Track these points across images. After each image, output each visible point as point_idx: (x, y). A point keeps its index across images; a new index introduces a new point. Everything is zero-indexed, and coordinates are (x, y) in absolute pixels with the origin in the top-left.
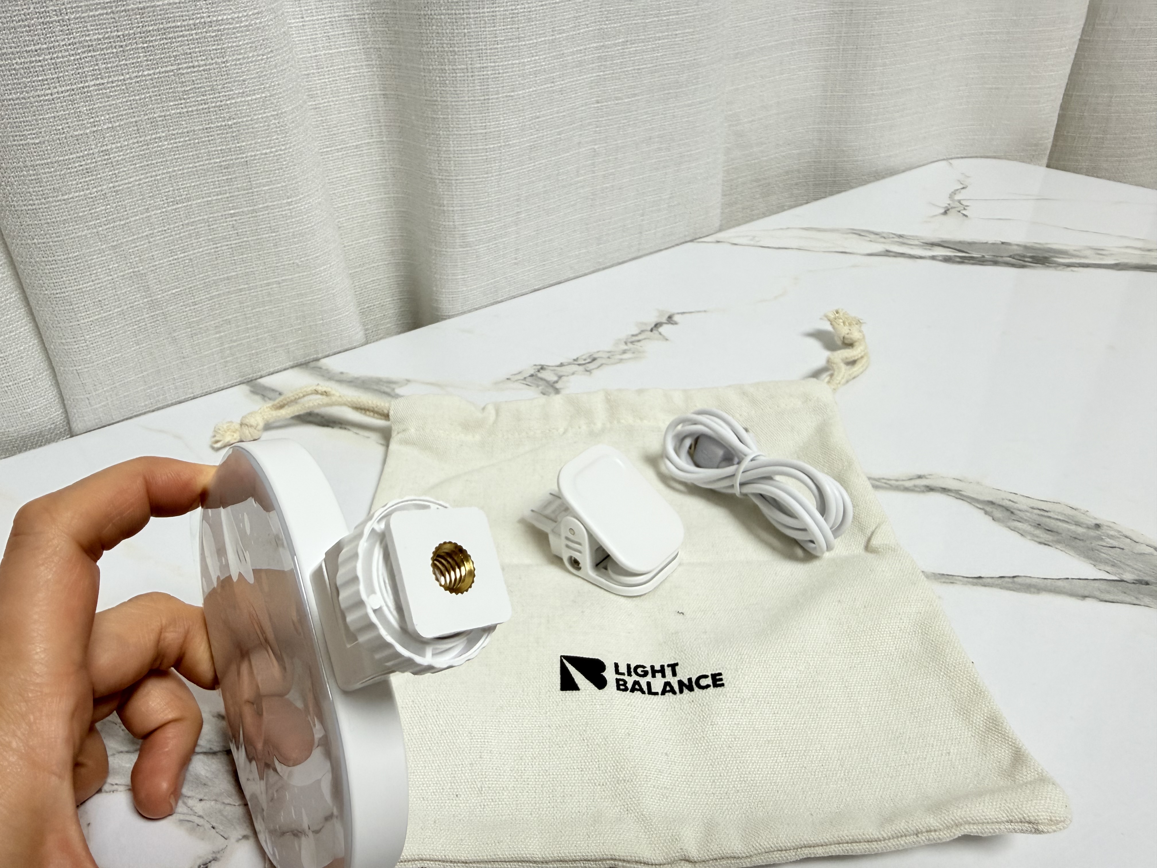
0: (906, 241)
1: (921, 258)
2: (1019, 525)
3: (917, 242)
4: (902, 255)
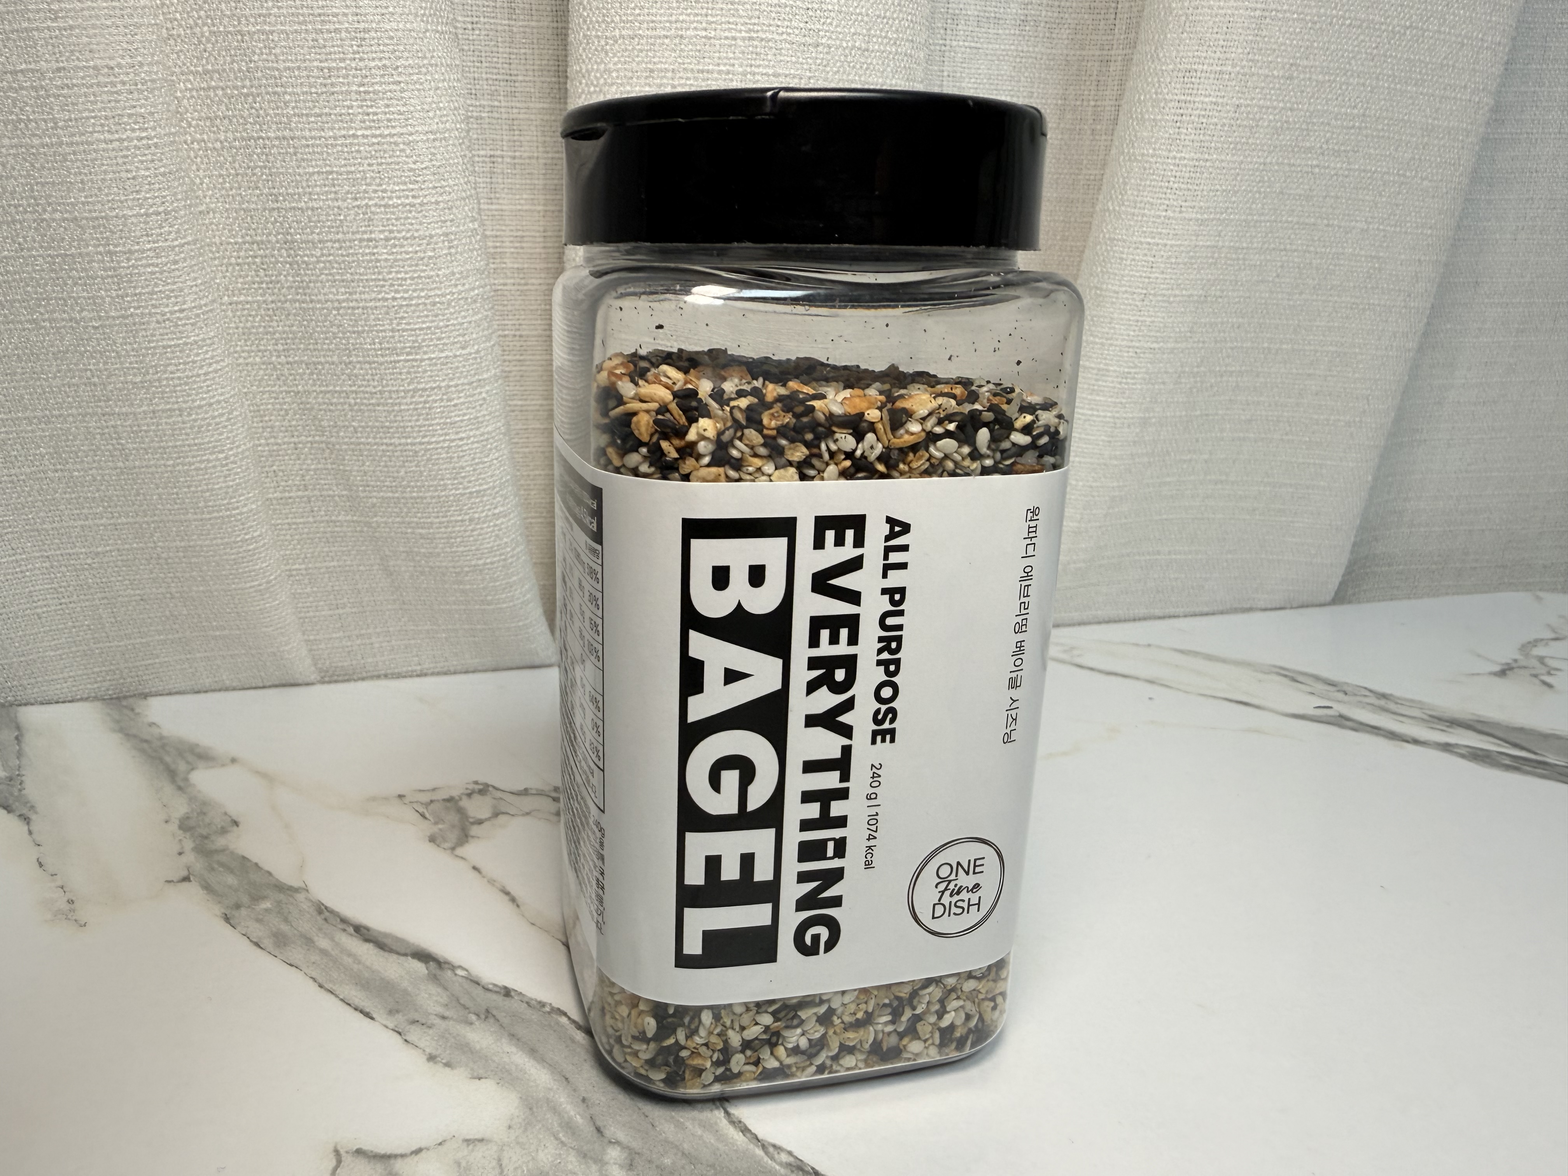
0: (1392, 706)
1: (1416, 742)
3: (1416, 713)
4: (1375, 730)
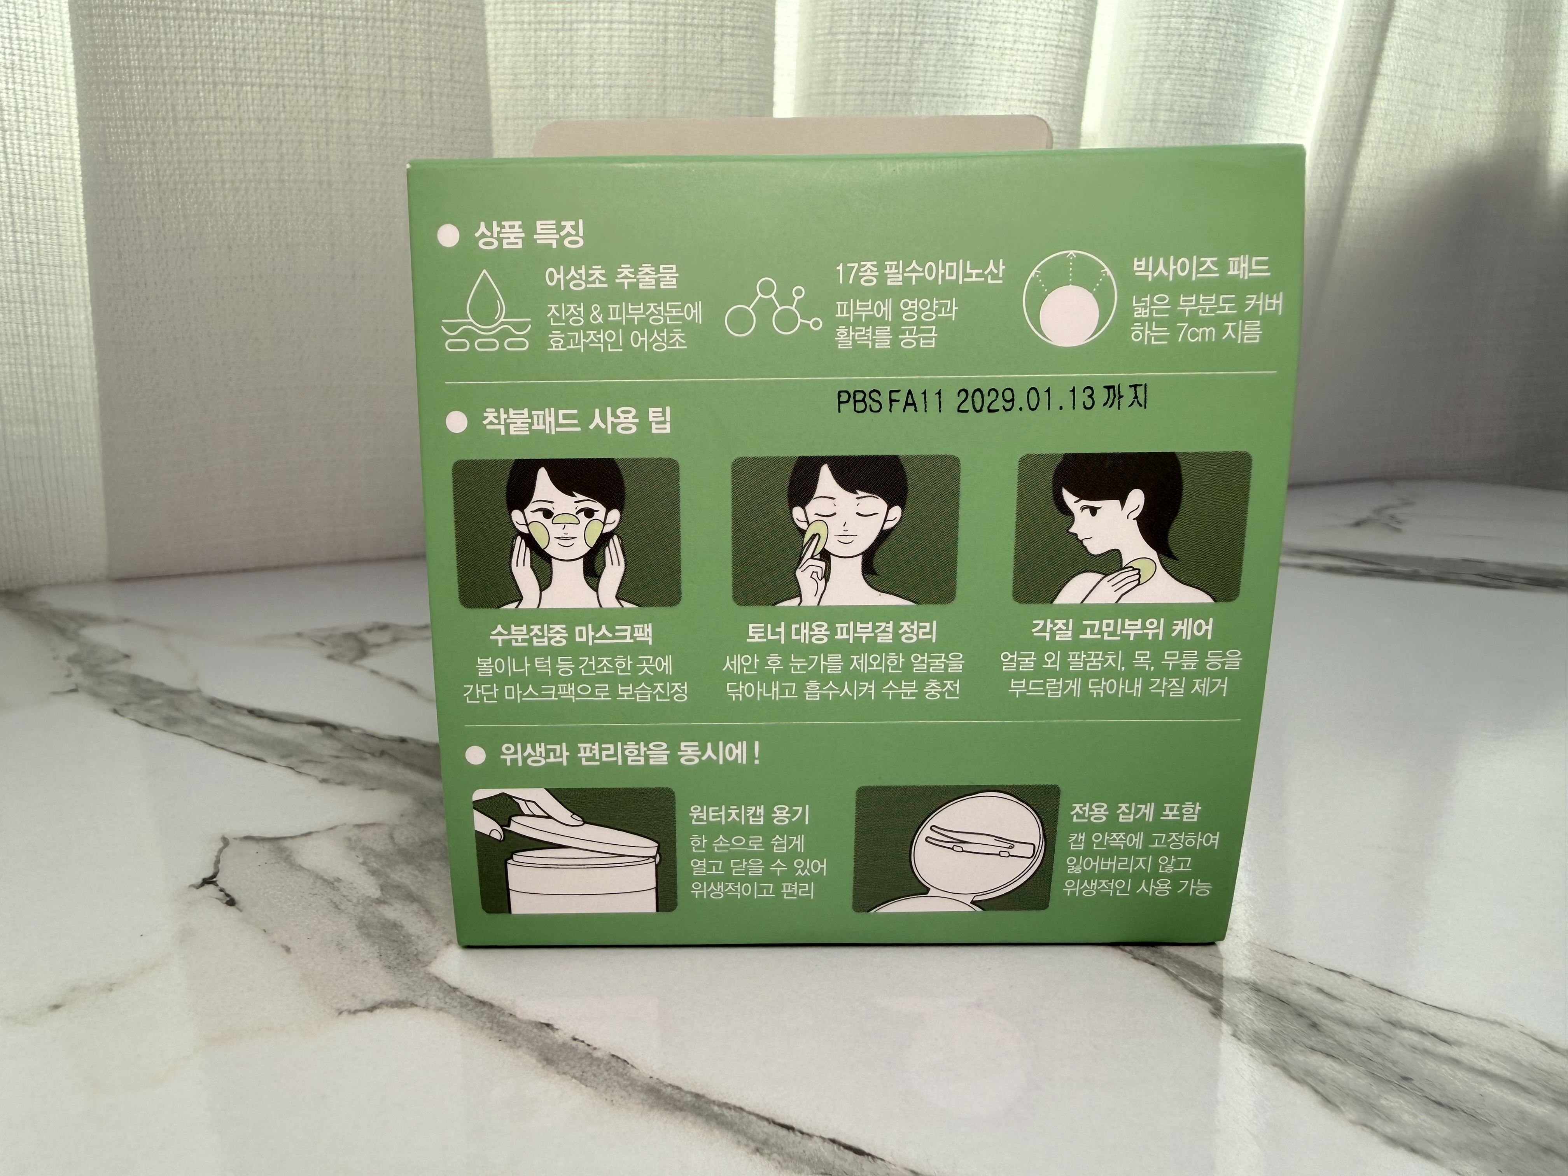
2: (1327, 1067)
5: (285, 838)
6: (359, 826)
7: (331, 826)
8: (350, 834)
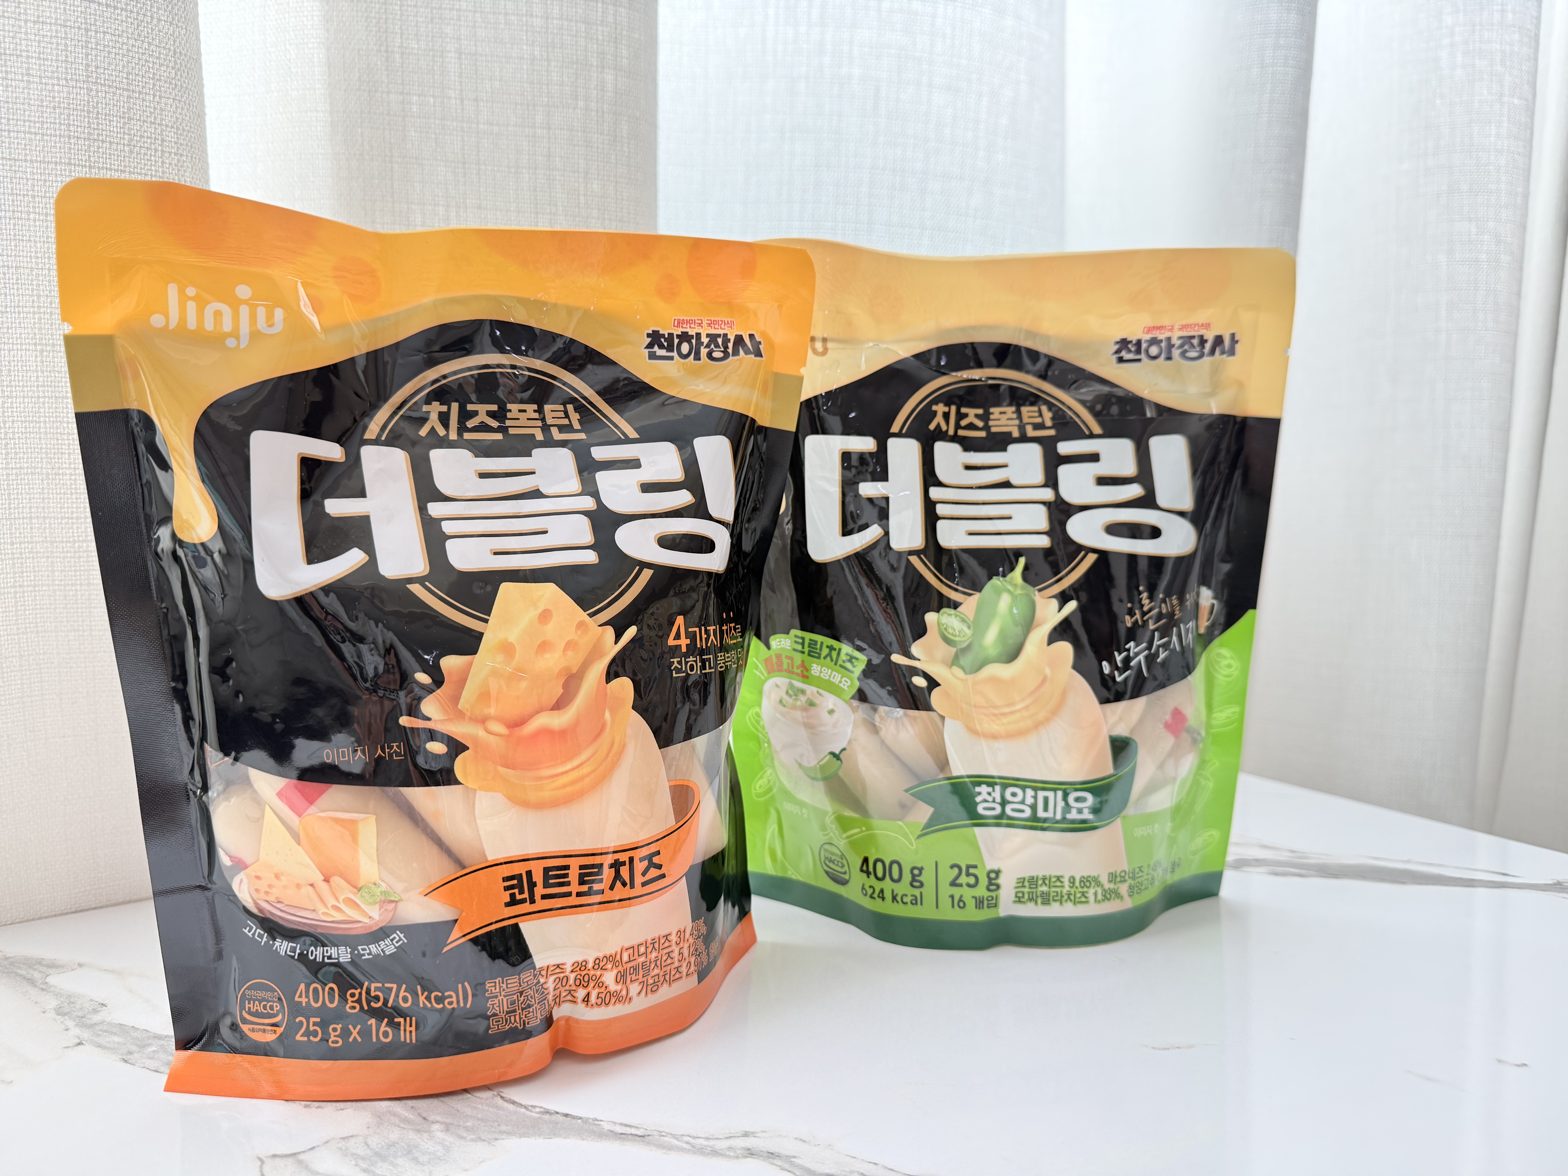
5: (299, 1153)
6: (343, 1138)
7: (325, 1141)
8: (340, 1145)
